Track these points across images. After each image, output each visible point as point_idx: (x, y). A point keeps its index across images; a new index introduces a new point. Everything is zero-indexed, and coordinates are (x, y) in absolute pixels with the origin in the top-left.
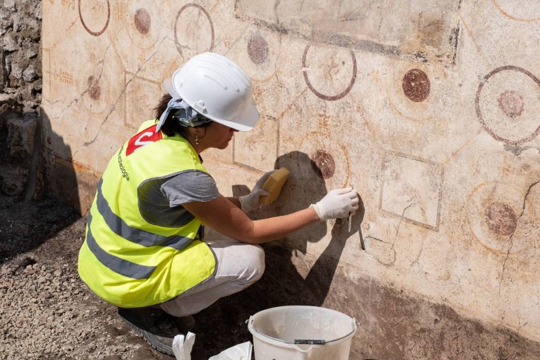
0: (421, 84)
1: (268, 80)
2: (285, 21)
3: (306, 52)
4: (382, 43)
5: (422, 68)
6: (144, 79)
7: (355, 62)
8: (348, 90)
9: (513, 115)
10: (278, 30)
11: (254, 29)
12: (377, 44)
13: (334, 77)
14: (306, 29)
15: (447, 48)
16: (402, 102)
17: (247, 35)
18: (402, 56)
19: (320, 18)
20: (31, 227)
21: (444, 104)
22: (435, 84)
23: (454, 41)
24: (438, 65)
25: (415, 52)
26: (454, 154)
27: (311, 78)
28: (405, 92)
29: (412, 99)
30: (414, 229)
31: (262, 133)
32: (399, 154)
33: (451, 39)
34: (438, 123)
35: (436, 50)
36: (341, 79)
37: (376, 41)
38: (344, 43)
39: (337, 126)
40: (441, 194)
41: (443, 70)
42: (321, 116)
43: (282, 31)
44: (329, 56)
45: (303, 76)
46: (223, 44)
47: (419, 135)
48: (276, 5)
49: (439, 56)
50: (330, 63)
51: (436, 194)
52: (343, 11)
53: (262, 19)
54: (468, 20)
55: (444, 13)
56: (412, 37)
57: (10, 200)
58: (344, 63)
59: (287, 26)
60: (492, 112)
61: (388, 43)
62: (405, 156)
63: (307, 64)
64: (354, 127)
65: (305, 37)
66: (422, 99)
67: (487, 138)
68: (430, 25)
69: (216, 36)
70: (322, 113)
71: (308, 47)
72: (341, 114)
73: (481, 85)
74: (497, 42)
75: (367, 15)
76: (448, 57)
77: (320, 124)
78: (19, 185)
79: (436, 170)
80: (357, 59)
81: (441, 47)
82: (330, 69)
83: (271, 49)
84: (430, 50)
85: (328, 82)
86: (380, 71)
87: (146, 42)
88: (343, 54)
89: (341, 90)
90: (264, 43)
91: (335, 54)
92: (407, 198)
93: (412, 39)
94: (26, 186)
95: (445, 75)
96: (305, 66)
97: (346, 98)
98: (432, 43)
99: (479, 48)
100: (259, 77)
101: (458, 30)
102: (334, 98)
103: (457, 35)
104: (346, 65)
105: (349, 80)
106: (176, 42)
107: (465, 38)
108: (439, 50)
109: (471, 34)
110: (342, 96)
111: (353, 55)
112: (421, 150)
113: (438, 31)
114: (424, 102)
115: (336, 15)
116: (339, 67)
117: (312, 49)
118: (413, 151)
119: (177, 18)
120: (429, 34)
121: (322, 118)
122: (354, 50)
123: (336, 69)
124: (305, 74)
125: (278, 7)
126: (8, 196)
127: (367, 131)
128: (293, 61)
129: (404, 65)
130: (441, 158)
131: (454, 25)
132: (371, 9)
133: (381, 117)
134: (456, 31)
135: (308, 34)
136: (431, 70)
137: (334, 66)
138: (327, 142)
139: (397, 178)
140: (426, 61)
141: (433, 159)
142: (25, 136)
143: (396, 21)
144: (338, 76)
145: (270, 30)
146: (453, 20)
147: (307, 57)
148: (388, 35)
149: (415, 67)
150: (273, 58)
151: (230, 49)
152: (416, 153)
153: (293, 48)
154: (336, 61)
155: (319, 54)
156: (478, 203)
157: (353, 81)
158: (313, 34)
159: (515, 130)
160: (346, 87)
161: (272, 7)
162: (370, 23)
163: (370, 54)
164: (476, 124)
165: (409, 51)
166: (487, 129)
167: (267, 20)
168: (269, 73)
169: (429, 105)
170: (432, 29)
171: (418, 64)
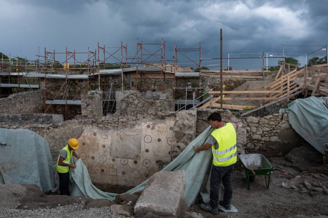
0: (136, 162)
2: (118, 156)
7: (128, 160)
8: (127, 163)
9: (147, 164)
11: (113, 157)
15: (139, 158)
16: (134, 164)
17: (112, 158)
19: (123, 156)
21: (139, 164)
22: (138, 162)
24: (138, 160)
26: (141, 169)
30: (136, 179)
31: (114, 170)
34: (138, 166)
36: (126, 162)
38: (126, 158)
39: (126, 168)
40: (139, 174)
43: (117, 157)
47: (136, 168)
48: (116, 154)
52: (126, 155)
56: (135, 157)
60: (145, 164)
61: (132, 158)
62: (135, 170)
64: (128, 168)
67: (144, 167)
69: (107, 159)
73: (143, 162)
84: (137, 158)
85: (124, 163)
86: (131, 161)
87: (94, 160)
88: (126, 159)
90: (115, 159)
96: (121, 161)
97: (127, 165)
99: (143, 158)
102: (125, 165)
106: (100, 160)
107: (141, 157)
119: (100, 157)
121: (123, 167)
124: (121, 163)
127: (130, 168)
128: (119, 161)
129: (134, 160)
130: (139, 170)
132: (129, 154)
133: (132, 166)
138: (124, 170)
139: (134, 173)
143: (133, 156)
146: (140, 155)
150: (116, 161)
151: (109, 160)
153: (120, 159)
155: (123, 160)
156: (144, 174)
158: (122, 158)
159: (147, 166)
162: (130, 156)
163: (130, 159)
164: (143, 165)
167: (115, 156)
168: (115, 163)
169: (137, 164)
170: (137, 156)
171: (136, 160)
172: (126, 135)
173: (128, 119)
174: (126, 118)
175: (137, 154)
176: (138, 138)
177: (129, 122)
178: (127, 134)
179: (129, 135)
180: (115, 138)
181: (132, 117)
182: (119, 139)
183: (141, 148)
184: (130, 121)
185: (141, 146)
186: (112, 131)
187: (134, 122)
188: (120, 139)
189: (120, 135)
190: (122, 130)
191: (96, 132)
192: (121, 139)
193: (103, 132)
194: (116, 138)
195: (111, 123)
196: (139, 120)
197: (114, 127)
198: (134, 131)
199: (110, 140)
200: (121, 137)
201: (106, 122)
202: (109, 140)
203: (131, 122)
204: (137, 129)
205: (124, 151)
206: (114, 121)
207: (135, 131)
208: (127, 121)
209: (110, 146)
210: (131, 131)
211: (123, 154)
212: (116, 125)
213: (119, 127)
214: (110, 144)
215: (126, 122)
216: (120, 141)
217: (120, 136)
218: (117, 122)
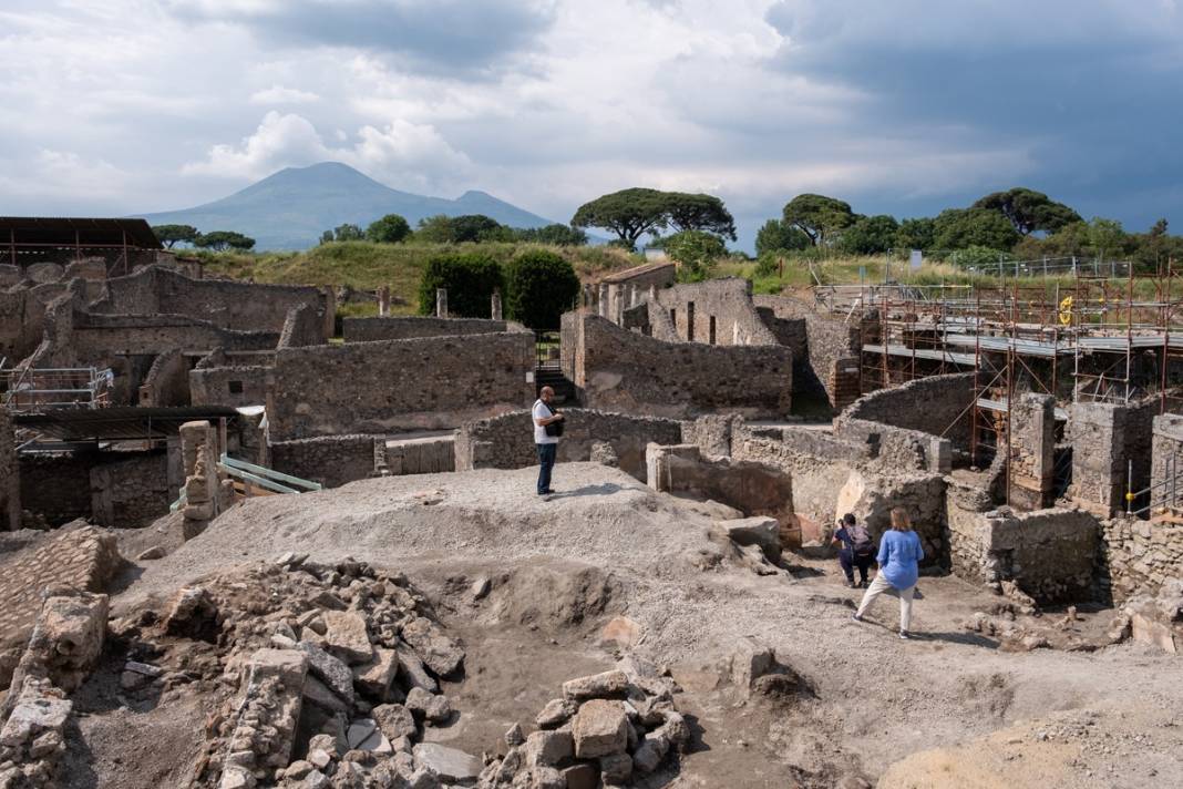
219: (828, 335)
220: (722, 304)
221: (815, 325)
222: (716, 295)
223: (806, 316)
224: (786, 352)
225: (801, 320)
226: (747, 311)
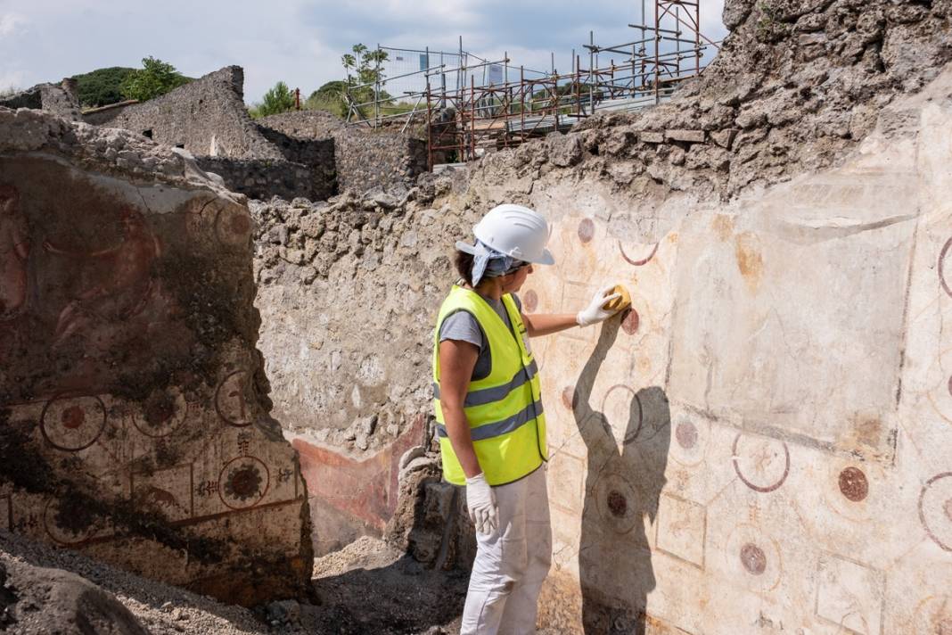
0: (858, 483)
1: (695, 466)
2: (716, 408)
3: (736, 441)
4: (816, 438)
5: (860, 466)
6: (567, 454)
7: (788, 454)
8: (780, 483)
10: (708, 417)
11: (683, 413)
12: (810, 439)
13: (766, 468)
14: (737, 418)
15: (885, 448)
16: (838, 500)
17: (676, 418)
18: (838, 453)
19: (752, 408)
20: (440, 597)
21: (884, 506)
22: (874, 484)
23: (892, 442)
24: (877, 466)
25: (852, 450)
26: (897, 561)
27: (742, 468)
28: (842, 490)
29: (849, 498)
31: (688, 520)
32: (836, 556)
33: (889, 440)
34: (877, 526)
35: (873, 450)
36: (773, 471)
37: (810, 435)
38: (776, 434)
39: (768, 519)
40: (883, 604)
41: (882, 471)
42: (751, 507)
43: (713, 418)
44: (761, 447)
45: (732, 464)
46: (651, 426)
47: (858, 537)
48: (707, 393)
49: (877, 456)
50: (761, 453)
51: (878, 604)
52: (775, 404)
53: (692, 404)
54: (906, 422)
55: (881, 413)
56: (848, 434)
57: (421, 566)
58: (776, 455)
59: (717, 413)
60: (937, 520)
61: (823, 439)
62: (842, 558)
63: (737, 452)
64: (787, 521)
65: (735, 426)
66: (860, 499)
67: (932, 547)
68: (866, 424)
69: (644, 418)
70: (752, 504)
71: (739, 436)
72: (773, 507)
73: (924, 490)
74: (939, 447)
75: (800, 408)
76: (887, 457)
77: (751, 515)
78: (431, 551)
79: (877, 576)
80: (790, 451)
81: (879, 447)
82: (761, 460)
83: (700, 435)
84: (866, 448)
85: (760, 473)
86: (814, 466)
87: (572, 418)
88: (775, 445)
89: (772, 483)
90: (693, 429)
91: (767, 446)
92: (845, 604)
93: (847, 437)
94: (437, 552)
95: (885, 477)
96: (735, 454)
97: (779, 491)
98: (869, 442)
99: (920, 452)
100: (687, 462)
101: (896, 432)
102: (766, 490)
103: (895, 436)
104: (778, 457)
105: (781, 473)
106: (603, 420)
107: (904, 439)
108: (877, 449)
109: (910, 436)
110: (774, 488)
111: (786, 448)
112: (860, 553)
113: (876, 430)
114: (863, 502)
115: (768, 407)
116: (771, 459)
117: (742, 438)
118: (851, 553)
119: (606, 397)
120: (866, 433)
121: (753, 510)
122: (787, 443)
123: (768, 461)
124: (735, 462)
125: (709, 394)
126: (419, 562)
127: (802, 527)
128: (723, 449)
129: (840, 463)
130: (882, 564)
131: (891, 426)
132: (804, 403)
133: (817, 515)
134: (895, 433)
135: (740, 423)
136: (869, 470)
137: (765, 457)
138: (757, 535)
139: (834, 581)
140: (863, 460)
141: (874, 565)
142: (442, 502)
143: (830, 416)
144: (770, 467)
145: (699, 417)
146: (891, 421)
147: (738, 446)
148: (823, 430)
149: (851, 465)
150: (701, 444)
151: (658, 431)
152: (855, 556)
153: (724, 435)
154: (768, 453)
155: (750, 444)
156: (927, 617)
157: (786, 474)
158: (744, 423)
160: (779, 479)
161: (703, 393)
162: (804, 416)
163: (804, 448)
164: (921, 531)
165: (845, 449)
166: (932, 537)
167: (697, 406)
168: (697, 459)
169: (867, 506)
170: (869, 429)
171: (854, 463)
172: (787, 231)
173: (806, 94)
174: (790, 86)
175: (870, 411)
176: (878, 254)
177: (812, 119)
178: (793, 220)
179: (802, 230)
180: (701, 259)
181: (834, 74)
182: (730, 268)
183: (909, 353)
184: (820, 105)
185: (903, 336)
186: (688, 201)
187: (858, 109)
188: (736, 268)
189: (735, 232)
190: (758, 187)
191: (591, 216)
192: (743, 268)
193: (634, 214)
194: (707, 261)
195: (686, 145)
196: (901, 89)
197: (703, 172)
198: (851, 194)
199: (667, 269)
200: (748, 252)
201: (657, 137)
202: (663, 271)
203: (826, 113)
204: (878, 172)
205: (765, 367)
206: (704, 121)
207: (859, 191)
208: (793, 113)
209: (666, 324)
210: (828, 187)
211: (756, 393)
212: (716, 156)
213: (734, 168)
214: (670, 306)
215: (784, 124)
216: (738, 281)
217: (739, 237)
218: (726, 133)
219: (372, 158)
220: (194, 119)
221: (350, 145)
222: (184, 109)
223: (335, 134)
224: (299, 174)
225: (326, 141)
226: (232, 114)
